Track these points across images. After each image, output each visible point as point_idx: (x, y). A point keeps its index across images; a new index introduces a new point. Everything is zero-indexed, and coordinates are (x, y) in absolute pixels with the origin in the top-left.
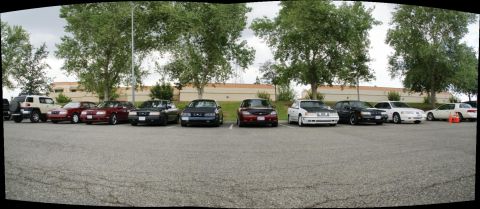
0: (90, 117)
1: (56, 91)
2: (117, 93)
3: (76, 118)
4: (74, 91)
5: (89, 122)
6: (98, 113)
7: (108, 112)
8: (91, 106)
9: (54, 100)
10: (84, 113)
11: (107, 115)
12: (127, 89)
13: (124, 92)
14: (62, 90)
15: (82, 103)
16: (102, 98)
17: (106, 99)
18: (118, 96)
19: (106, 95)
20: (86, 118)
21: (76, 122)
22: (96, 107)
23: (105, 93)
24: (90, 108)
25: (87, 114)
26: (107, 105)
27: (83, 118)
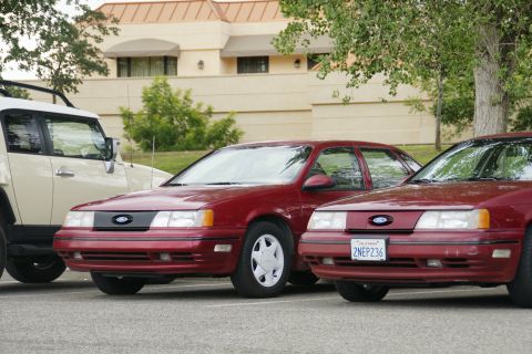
0: (371, 249)
1: (127, 64)
3: (268, 260)
4: (250, 64)
5: (365, 288)
6: (429, 222)
7: (497, 217)
8: (379, 166)
9: (114, 128)
10: (326, 221)
11: (491, 238)
14: (168, 62)
15: (311, 152)
16: (454, 113)
17: (486, 122)
19: (483, 94)
20: (344, 260)
21: (270, 282)
22: (411, 177)
23: (480, 77)
24: (367, 184)
25: (351, 232)
26: (489, 162)
27: (318, 259)
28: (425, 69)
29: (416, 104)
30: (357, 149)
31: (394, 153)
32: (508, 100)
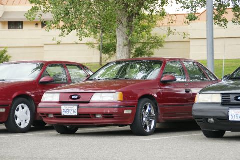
0: (70, 110)
2: (155, 32)
3: (23, 116)
4: (15, 25)
5: (68, 128)
6: (97, 98)
7: (127, 96)
8: (75, 73)
10: (50, 98)
11: (124, 105)
12: (192, 18)
13: (180, 28)
15: (44, 66)
16: (108, 49)
17: (122, 54)
18: (158, 43)
19: (120, 41)
20: (58, 115)
21: (24, 126)
22: (89, 78)
23: (119, 34)
24: (69, 81)
25: (61, 102)
26: (123, 71)
27: (46, 115)
28: (95, 29)
29: (92, 45)
30: (65, 65)
31: (81, 67)
32: (131, 44)
